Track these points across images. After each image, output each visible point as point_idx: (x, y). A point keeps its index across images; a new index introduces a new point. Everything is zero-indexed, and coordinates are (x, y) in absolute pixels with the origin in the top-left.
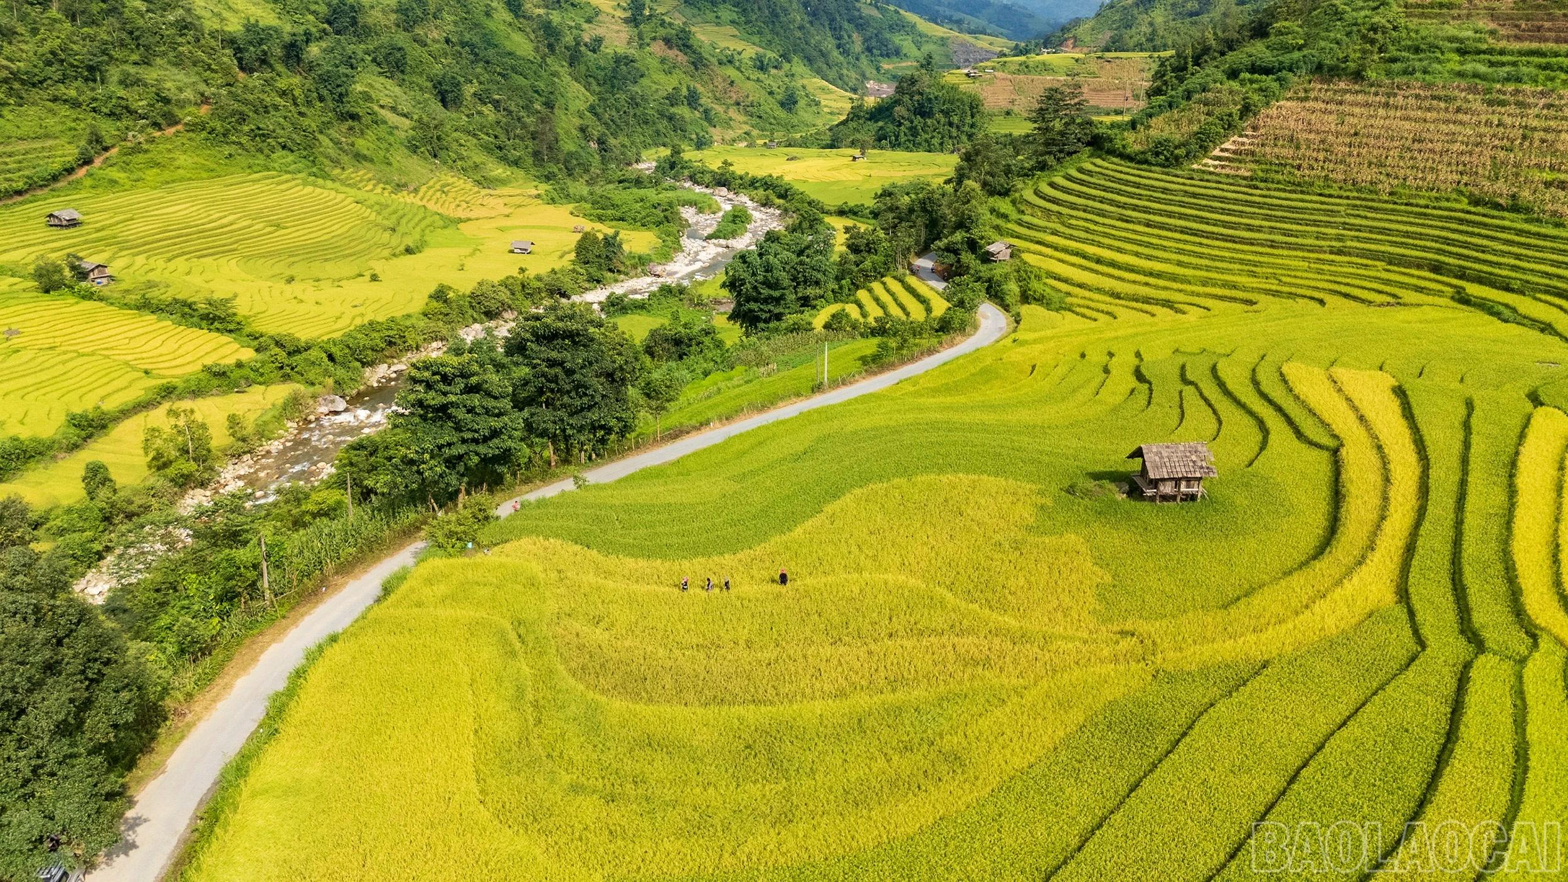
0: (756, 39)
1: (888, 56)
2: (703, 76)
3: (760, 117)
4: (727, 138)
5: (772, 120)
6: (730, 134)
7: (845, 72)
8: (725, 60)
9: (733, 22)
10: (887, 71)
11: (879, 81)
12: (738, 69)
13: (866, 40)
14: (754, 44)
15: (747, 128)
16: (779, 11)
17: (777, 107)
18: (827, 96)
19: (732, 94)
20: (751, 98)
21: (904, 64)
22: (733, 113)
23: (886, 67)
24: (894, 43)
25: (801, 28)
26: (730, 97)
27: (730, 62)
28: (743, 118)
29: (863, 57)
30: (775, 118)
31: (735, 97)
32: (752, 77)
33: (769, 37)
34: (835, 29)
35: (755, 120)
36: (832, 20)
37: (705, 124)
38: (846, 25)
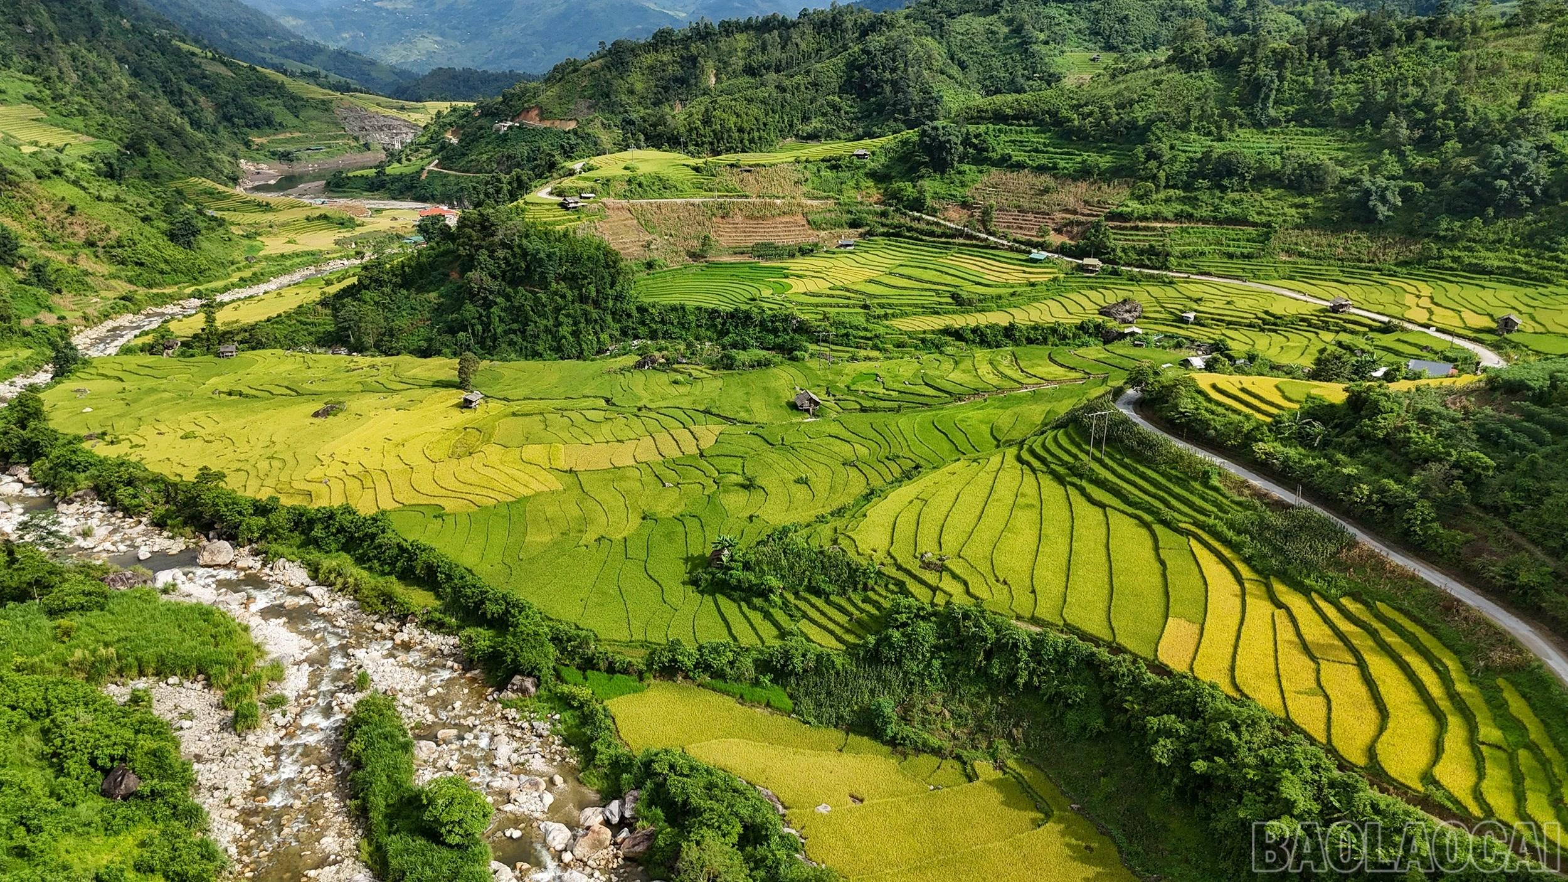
0: (78, 122)
1: (257, 126)
2: (13, 202)
3: (142, 264)
4: (91, 312)
5: (162, 266)
6: (95, 303)
7: (211, 154)
8: (47, 171)
9: (30, 98)
10: (261, 147)
11: (253, 159)
12: (75, 183)
13: (219, 106)
14: (77, 131)
15: (123, 287)
16: (93, 74)
17: (163, 241)
18: (220, 204)
19: (77, 228)
20: (114, 233)
21: (281, 137)
22: (86, 262)
23: (258, 140)
24: (260, 109)
25: (132, 97)
26: (74, 234)
27: (56, 172)
28: (105, 268)
29: (221, 128)
30: (166, 261)
31: (82, 232)
32: (104, 195)
33: (100, 118)
34: (172, 93)
35: (131, 271)
36: (165, 81)
37: (42, 292)
38: (186, 87)
